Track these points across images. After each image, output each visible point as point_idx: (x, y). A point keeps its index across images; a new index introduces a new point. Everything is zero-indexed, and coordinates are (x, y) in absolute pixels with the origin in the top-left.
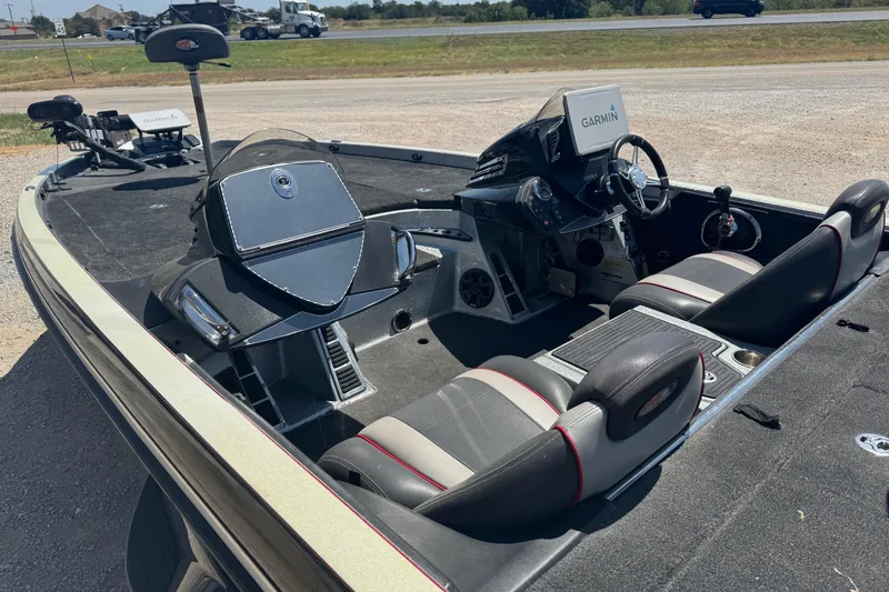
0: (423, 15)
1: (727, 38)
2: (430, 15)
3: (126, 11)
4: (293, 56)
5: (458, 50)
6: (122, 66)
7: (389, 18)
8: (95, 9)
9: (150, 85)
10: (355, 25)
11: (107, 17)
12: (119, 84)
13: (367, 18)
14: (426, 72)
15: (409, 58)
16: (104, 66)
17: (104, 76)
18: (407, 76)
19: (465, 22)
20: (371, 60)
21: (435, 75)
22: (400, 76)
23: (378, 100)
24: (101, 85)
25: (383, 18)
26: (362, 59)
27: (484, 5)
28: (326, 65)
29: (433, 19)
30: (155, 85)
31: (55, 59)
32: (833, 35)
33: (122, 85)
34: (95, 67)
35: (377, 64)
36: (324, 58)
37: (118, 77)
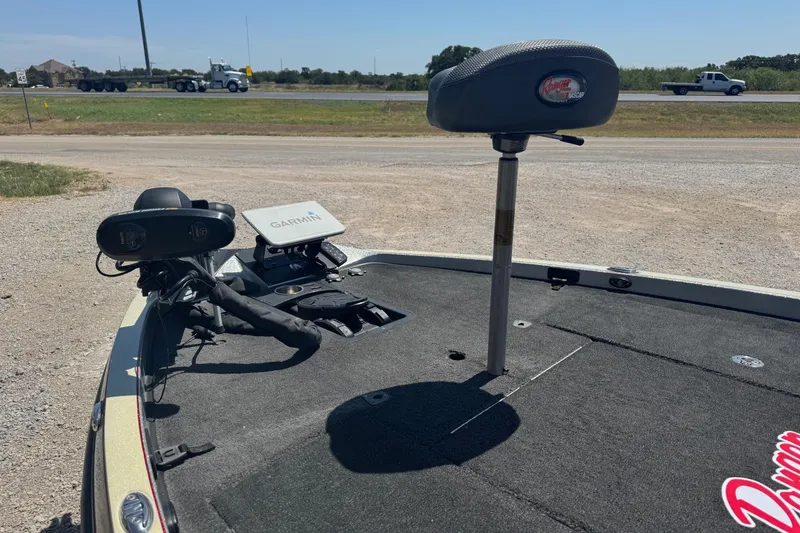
0: (346, 83)
1: (639, 111)
2: (351, 83)
3: (77, 66)
4: (244, 112)
5: (397, 114)
6: (77, 114)
7: (315, 84)
8: (49, 64)
9: (110, 134)
10: (289, 88)
11: (60, 71)
12: (77, 132)
13: (297, 82)
14: (384, 133)
15: (353, 119)
16: (58, 114)
17: (59, 123)
18: (366, 136)
19: (387, 90)
20: (317, 119)
21: (393, 136)
22: (359, 136)
23: (353, 160)
24: (60, 133)
25: (310, 83)
26: (308, 118)
27: (399, 76)
28: (275, 122)
29: (356, 86)
30: (115, 134)
31: (11, 106)
32: (730, 113)
33: (81, 133)
34: (51, 114)
35: (324, 124)
36: (273, 115)
37: (75, 125)
